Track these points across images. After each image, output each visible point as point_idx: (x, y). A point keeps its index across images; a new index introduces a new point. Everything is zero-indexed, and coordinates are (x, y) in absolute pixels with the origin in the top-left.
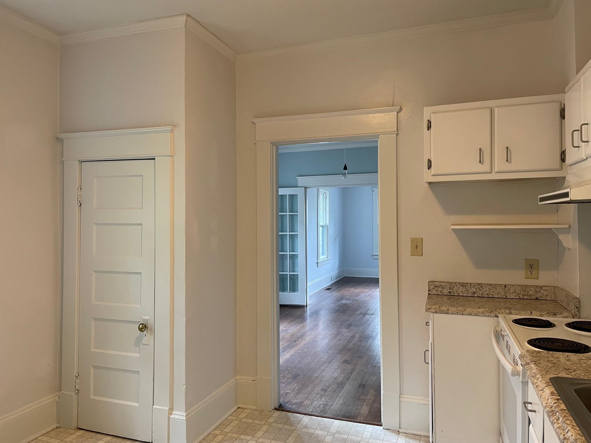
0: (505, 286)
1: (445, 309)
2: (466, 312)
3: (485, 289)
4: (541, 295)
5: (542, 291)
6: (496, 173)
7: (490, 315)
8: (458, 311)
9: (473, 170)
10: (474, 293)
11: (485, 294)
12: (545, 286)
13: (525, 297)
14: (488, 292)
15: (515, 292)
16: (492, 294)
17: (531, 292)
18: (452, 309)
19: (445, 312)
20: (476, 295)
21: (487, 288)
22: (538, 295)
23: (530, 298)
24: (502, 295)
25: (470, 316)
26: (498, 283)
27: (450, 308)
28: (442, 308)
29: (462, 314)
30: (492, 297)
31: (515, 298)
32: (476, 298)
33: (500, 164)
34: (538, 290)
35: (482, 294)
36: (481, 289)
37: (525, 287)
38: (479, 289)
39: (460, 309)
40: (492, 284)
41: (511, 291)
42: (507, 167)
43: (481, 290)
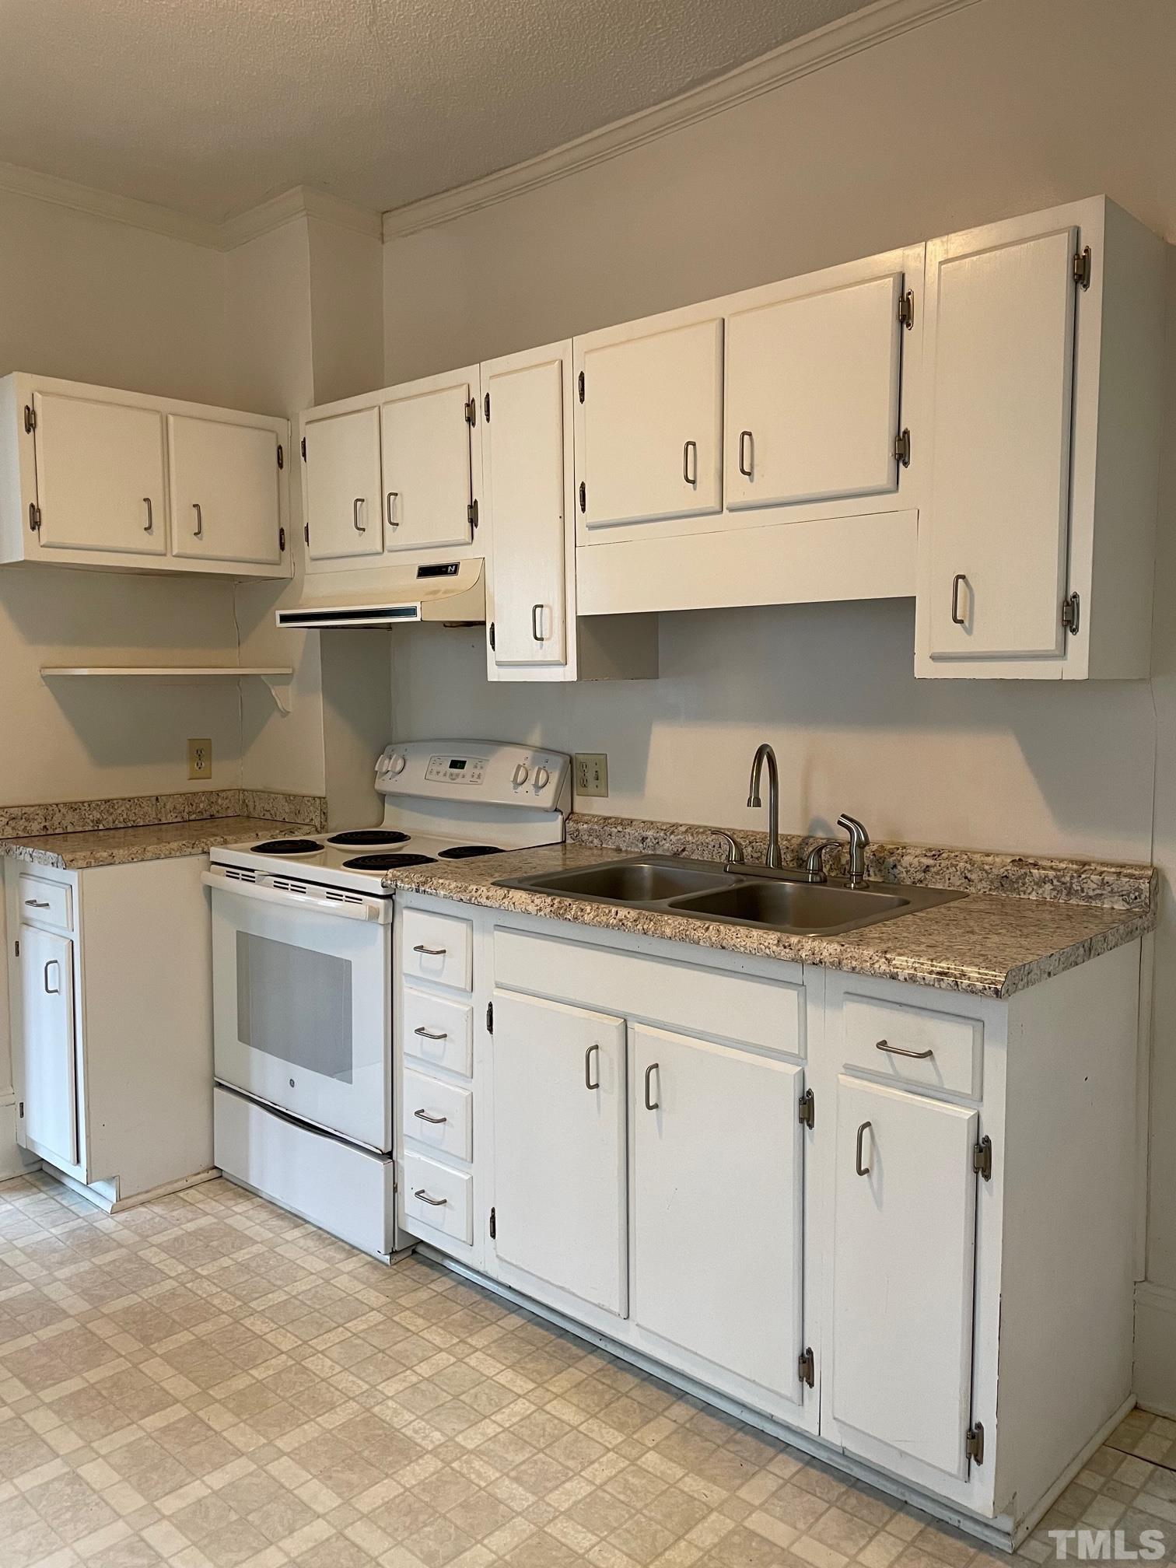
0: (157, 799)
1: (105, 854)
2: (149, 855)
3: (119, 811)
4: (217, 808)
5: (220, 801)
6: (174, 556)
7: (193, 851)
8: (133, 856)
9: (132, 546)
10: (98, 821)
11: (120, 822)
12: (224, 791)
13: (193, 817)
14: (125, 816)
15: (175, 808)
16: (134, 819)
17: (201, 806)
18: (120, 853)
19: (107, 862)
20: (101, 827)
21: (123, 808)
22: (214, 810)
23: (202, 817)
24: (151, 818)
25: (158, 861)
26: (143, 794)
27: (115, 852)
28: (98, 855)
29: (143, 860)
30: (133, 826)
31: (176, 820)
32: (101, 833)
33: (182, 540)
34: (214, 800)
35: (114, 822)
36: (111, 810)
37: (191, 797)
38: (108, 811)
39: (134, 850)
40: (133, 798)
41: (168, 807)
42: (194, 546)
43: (111, 814)
